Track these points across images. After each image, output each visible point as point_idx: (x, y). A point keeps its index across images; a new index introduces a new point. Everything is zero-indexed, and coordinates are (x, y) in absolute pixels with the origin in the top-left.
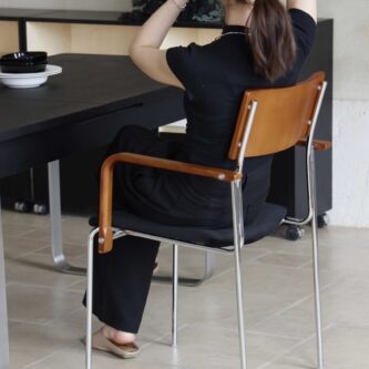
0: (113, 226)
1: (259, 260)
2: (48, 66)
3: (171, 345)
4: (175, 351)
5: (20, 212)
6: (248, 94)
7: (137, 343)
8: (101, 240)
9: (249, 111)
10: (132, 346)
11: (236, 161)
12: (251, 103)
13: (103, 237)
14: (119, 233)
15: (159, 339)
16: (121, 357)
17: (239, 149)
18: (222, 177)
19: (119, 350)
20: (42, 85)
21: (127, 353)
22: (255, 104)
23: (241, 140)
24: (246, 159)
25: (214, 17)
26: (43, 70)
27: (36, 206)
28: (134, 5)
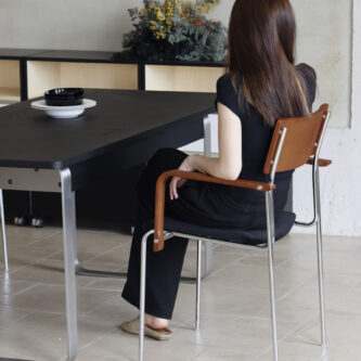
0: (165, 229)
1: (242, 261)
2: (85, 100)
3: (194, 329)
4: (198, 334)
5: (19, 225)
6: (280, 121)
7: (169, 328)
8: (156, 241)
9: (280, 135)
10: (166, 330)
11: (269, 175)
12: (282, 129)
13: (157, 238)
14: (168, 235)
15: (182, 325)
16: (157, 339)
17: (272, 166)
18: (260, 188)
19: (156, 334)
20: (80, 116)
21: (163, 335)
22: (285, 129)
23: (273, 159)
24: (276, 173)
25: (194, 57)
26: (80, 103)
27: (34, 220)
28: (124, 47)
